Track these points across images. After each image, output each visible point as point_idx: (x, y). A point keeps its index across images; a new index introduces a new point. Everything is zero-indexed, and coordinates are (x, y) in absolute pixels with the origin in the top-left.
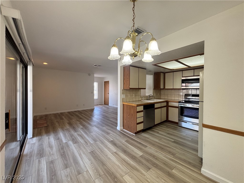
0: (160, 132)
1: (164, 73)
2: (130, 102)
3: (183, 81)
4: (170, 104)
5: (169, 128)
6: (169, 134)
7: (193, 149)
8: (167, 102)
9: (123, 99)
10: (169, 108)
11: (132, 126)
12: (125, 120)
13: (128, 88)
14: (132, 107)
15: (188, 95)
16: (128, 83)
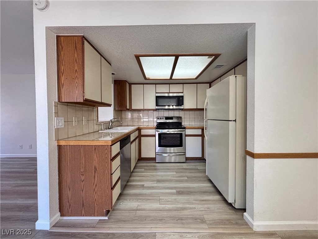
0: (146, 184)
1: (130, 84)
2: (78, 138)
3: (157, 98)
4: (144, 132)
5: (151, 171)
6: (159, 181)
7: (204, 192)
8: (139, 130)
9: (57, 130)
10: (142, 138)
11: (96, 200)
12: (70, 189)
13: (78, 99)
14: (94, 148)
15: (161, 118)
16: (77, 85)
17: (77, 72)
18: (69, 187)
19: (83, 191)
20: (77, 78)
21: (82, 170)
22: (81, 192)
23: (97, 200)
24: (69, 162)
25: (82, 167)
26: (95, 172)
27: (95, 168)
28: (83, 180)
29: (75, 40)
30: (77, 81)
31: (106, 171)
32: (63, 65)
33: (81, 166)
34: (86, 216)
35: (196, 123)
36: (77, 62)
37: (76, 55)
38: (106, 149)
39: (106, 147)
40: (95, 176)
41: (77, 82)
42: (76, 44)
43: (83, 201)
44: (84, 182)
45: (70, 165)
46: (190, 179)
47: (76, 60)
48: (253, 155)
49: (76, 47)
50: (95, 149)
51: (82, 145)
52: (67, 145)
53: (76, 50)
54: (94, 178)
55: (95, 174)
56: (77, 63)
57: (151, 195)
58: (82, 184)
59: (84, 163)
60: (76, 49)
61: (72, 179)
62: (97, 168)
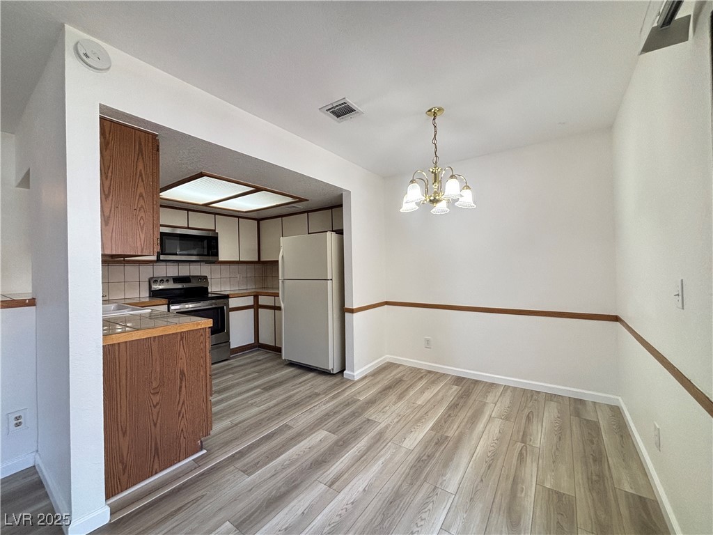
11: (182, 430)
12: (124, 433)
13: (145, 250)
14: (179, 338)
15: (162, 280)
16: (142, 222)
17: (143, 199)
18: (122, 430)
19: (155, 425)
20: (142, 210)
21: (155, 385)
22: (153, 427)
23: (184, 430)
24: (124, 377)
25: (155, 379)
26: (181, 380)
27: (182, 373)
28: (157, 404)
29: (140, 137)
30: (142, 214)
31: (202, 373)
32: (109, 178)
33: (153, 378)
34: (163, 470)
35: (249, 286)
36: (142, 179)
37: (141, 166)
38: (202, 335)
39: (202, 331)
40: (181, 387)
41: (142, 217)
42: (140, 144)
43: (156, 444)
44: (158, 407)
45: (126, 383)
46: (261, 374)
47: (141, 175)
48: (352, 311)
49: (140, 150)
50: (182, 339)
51: (155, 337)
52: (119, 343)
53: (140, 156)
54: (180, 391)
55: (181, 383)
56: (143, 181)
57: (230, 407)
58: (155, 411)
59: (158, 370)
60: (142, 155)
61: (129, 411)
62: (185, 371)
